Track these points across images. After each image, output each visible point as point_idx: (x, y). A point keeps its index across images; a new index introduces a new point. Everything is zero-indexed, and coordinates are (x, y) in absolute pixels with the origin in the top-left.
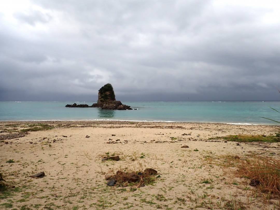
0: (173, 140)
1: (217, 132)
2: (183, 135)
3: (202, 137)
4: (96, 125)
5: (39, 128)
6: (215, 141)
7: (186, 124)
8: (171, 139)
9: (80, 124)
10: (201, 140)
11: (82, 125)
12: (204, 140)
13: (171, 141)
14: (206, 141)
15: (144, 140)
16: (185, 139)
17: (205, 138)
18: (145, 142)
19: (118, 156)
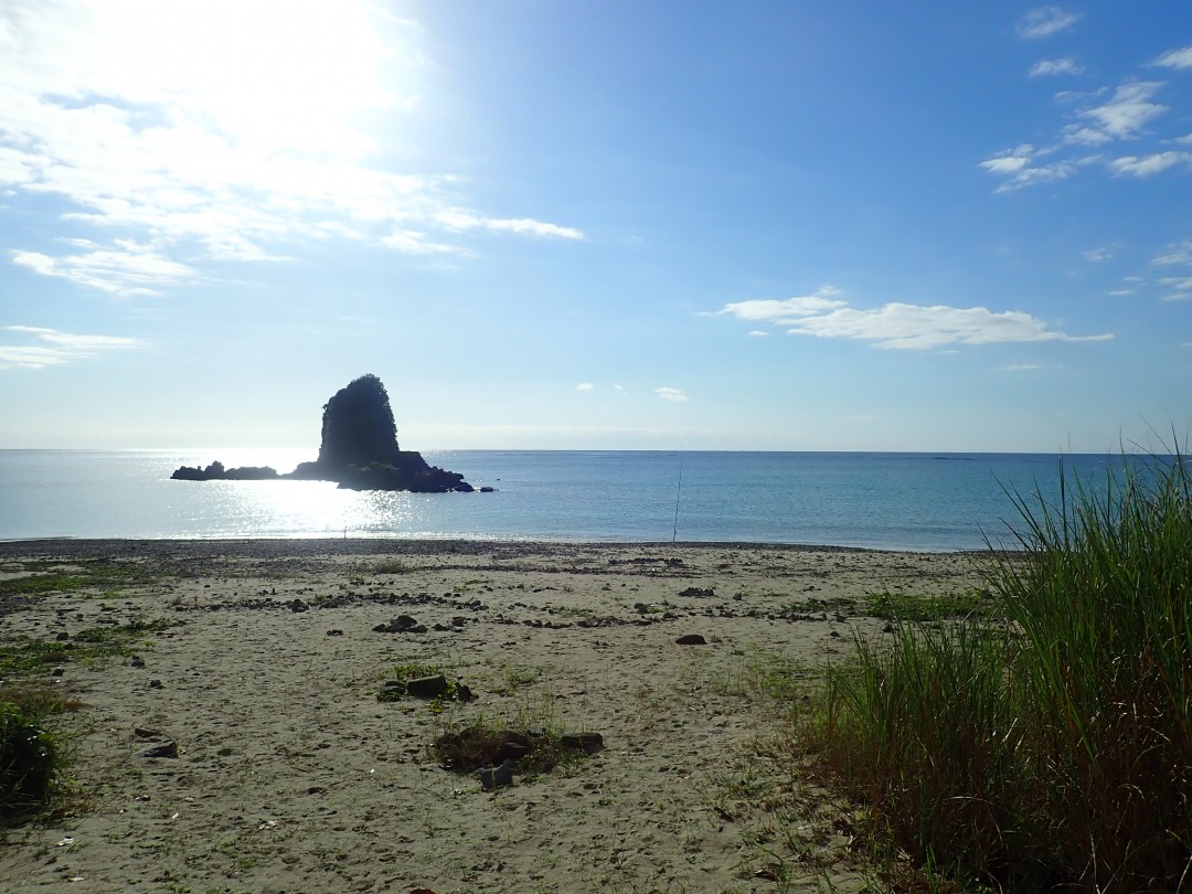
0: (646, 615)
1: (817, 582)
2: (682, 594)
3: (753, 601)
5: (75, 573)
6: (803, 615)
7: (697, 550)
8: (636, 610)
10: (752, 614)
12: (763, 614)
13: (639, 617)
14: (772, 618)
15: (533, 617)
16: (693, 611)
17: (768, 605)
18: (539, 625)
19: (442, 678)
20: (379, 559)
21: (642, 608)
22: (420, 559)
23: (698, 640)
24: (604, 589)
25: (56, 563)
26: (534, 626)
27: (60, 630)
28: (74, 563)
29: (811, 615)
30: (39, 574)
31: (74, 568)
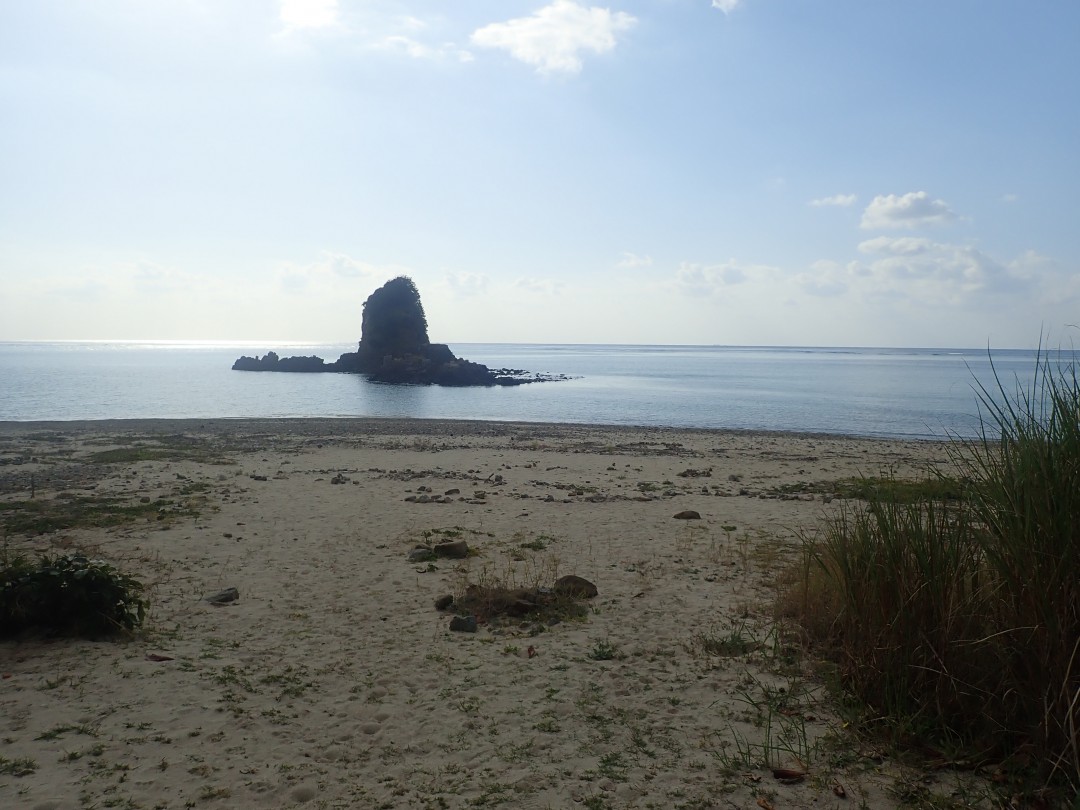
0: (646, 493)
1: (807, 466)
2: (684, 475)
3: (746, 482)
4: (364, 437)
5: (153, 447)
6: (794, 496)
7: (695, 436)
8: (638, 488)
9: (302, 435)
10: (745, 494)
11: (312, 438)
12: (754, 495)
13: (639, 494)
14: (763, 497)
15: (544, 493)
16: (691, 490)
17: (760, 486)
18: (550, 499)
19: (465, 543)
20: (411, 439)
21: (645, 487)
22: (447, 440)
23: (695, 516)
24: (609, 469)
25: (138, 439)
26: (546, 501)
27: (143, 495)
28: (152, 438)
29: (800, 496)
30: (123, 447)
31: (155, 443)
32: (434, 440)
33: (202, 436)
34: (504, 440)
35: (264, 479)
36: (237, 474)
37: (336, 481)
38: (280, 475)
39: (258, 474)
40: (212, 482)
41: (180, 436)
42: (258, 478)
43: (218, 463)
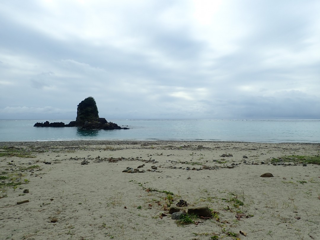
13: (222, 165)
20: (104, 146)
21: (218, 162)
22: (118, 146)
23: (270, 175)
32: (113, 146)
33: (22, 147)
34: (139, 146)
35: (50, 163)
36: (37, 162)
37: (83, 163)
38: (56, 161)
39: (46, 162)
40: (25, 165)
41: (12, 147)
42: (46, 163)
43: (28, 157)
